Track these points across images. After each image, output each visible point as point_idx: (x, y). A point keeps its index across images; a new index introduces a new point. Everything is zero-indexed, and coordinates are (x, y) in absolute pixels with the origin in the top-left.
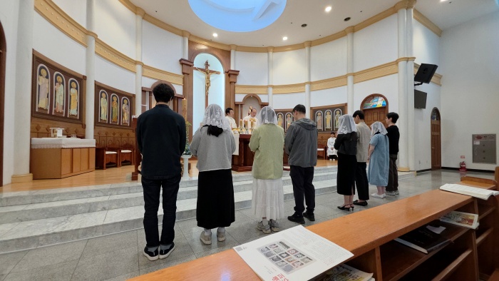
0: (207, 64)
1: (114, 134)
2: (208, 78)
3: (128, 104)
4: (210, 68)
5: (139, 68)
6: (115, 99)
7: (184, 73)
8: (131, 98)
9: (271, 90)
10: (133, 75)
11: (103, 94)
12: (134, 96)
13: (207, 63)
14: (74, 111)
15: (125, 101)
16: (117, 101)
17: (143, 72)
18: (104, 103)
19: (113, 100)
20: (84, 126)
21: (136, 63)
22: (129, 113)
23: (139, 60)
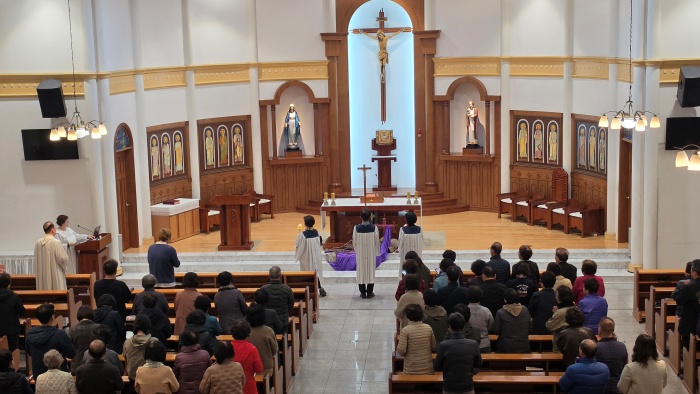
0: (382, 17)
1: (225, 180)
2: (383, 48)
3: (240, 133)
4: (389, 24)
5: (253, 73)
6: (223, 132)
7: (328, 57)
8: (245, 121)
9: (506, 67)
10: (246, 86)
11: (209, 132)
12: (249, 117)
13: (382, 14)
14: (180, 167)
15: (237, 130)
16: (226, 134)
17: (260, 75)
18: (209, 143)
19: (220, 135)
20: (190, 180)
21: (247, 66)
22: (242, 145)
23: (252, 61)
